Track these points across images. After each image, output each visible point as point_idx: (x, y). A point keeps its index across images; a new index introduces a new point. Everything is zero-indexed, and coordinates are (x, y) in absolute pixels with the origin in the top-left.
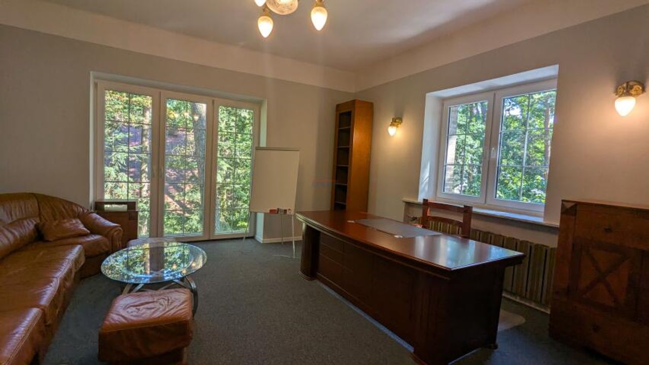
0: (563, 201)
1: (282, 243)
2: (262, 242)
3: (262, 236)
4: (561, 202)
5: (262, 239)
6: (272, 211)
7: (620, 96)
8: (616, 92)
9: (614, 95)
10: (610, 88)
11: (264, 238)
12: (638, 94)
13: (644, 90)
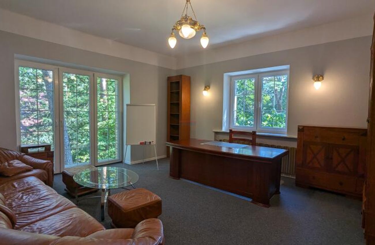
0: (299, 126)
1: (143, 163)
2: (130, 164)
3: (130, 160)
4: (297, 127)
5: (130, 162)
6: (141, 143)
7: (316, 81)
8: (313, 79)
9: (312, 80)
10: (311, 77)
11: (131, 161)
12: (321, 81)
13: (323, 79)
